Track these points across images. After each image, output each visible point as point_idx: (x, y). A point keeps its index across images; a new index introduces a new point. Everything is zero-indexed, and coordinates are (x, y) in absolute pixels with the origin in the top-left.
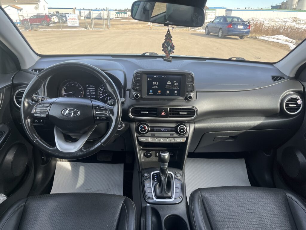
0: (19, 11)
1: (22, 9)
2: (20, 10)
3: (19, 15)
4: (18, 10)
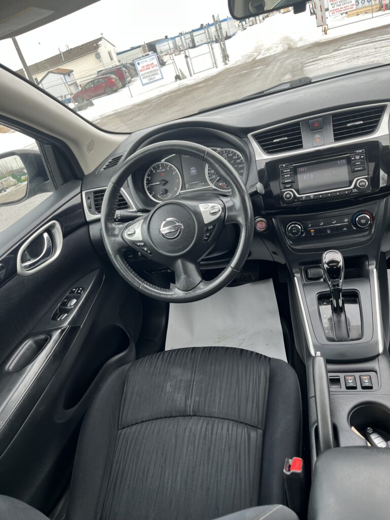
0: (67, 77)
1: (73, 71)
2: (69, 75)
3: (69, 83)
4: (64, 75)
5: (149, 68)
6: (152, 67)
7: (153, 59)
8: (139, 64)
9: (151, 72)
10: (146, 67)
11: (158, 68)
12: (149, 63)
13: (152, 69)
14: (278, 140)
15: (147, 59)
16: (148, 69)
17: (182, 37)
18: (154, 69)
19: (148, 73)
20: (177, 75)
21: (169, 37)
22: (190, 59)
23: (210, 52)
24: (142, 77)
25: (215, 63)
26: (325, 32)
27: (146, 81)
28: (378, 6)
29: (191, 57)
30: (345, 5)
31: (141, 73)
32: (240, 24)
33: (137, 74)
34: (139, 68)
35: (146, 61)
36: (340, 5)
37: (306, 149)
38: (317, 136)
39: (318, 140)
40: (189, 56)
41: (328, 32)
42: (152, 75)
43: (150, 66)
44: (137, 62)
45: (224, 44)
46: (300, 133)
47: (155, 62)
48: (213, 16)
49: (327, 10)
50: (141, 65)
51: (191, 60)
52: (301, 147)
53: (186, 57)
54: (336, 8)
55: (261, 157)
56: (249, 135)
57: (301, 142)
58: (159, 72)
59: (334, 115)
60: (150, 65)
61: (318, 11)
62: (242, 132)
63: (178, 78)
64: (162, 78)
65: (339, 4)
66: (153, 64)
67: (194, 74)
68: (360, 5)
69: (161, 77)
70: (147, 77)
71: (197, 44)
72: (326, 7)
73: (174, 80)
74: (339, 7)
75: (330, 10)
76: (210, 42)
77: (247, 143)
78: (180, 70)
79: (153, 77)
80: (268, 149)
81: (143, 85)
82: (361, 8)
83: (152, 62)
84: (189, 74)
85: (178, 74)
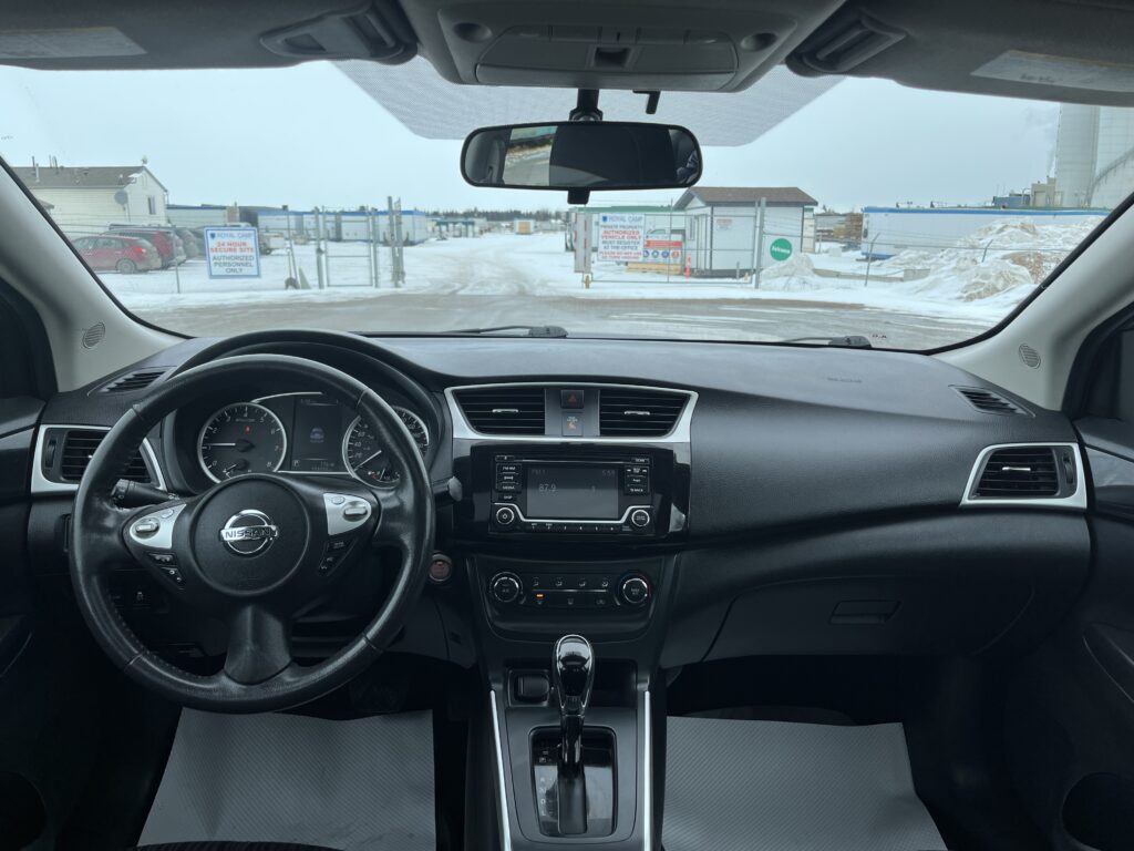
1: (52, 207)
5: (235, 250)
6: (241, 250)
7: (248, 236)
8: (213, 236)
9: (236, 258)
10: (226, 247)
11: (254, 254)
12: (236, 240)
13: (239, 254)
14: (499, 411)
15: (235, 233)
16: (230, 250)
17: (320, 217)
18: (245, 254)
19: (229, 258)
20: (291, 279)
21: (290, 209)
22: (327, 257)
23: (369, 256)
24: (212, 262)
25: (376, 278)
26: (587, 283)
27: (217, 270)
28: (679, 267)
29: (330, 254)
30: (627, 251)
31: (212, 255)
32: (437, 228)
33: (203, 254)
34: (212, 243)
35: (232, 236)
36: (618, 247)
37: (549, 436)
38: (572, 419)
39: (572, 426)
40: (326, 252)
41: (592, 285)
42: (237, 264)
43: (238, 248)
44: (209, 232)
45: (401, 252)
46: (542, 408)
47: (251, 242)
48: (390, 199)
49: (595, 250)
50: (217, 239)
51: (327, 260)
52: (541, 432)
53: (319, 251)
54: (610, 250)
55: (464, 433)
56: (448, 391)
57: (543, 424)
58: (254, 262)
59: (604, 390)
60: (236, 244)
61: (579, 246)
62: (436, 382)
63: (291, 283)
64: (258, 276)
65: (616, 245)
66: (244, 244)
67: (329, 286)
68: (650, 258)
69: (256, 273)
70: (225, 264)
71: (344, 237)
72: (594, 245)
73: (283, 284)
74: (616, 251)
75: (600, 250)
76: (373, 240)
77: (442, 404)
78: (300, 270)
79: (237, 268)
80: (478, 424)
81: (212, 276)
82: (652, 263)
83: (243, 240)
84: (317, 283)
85: (293, 277)
